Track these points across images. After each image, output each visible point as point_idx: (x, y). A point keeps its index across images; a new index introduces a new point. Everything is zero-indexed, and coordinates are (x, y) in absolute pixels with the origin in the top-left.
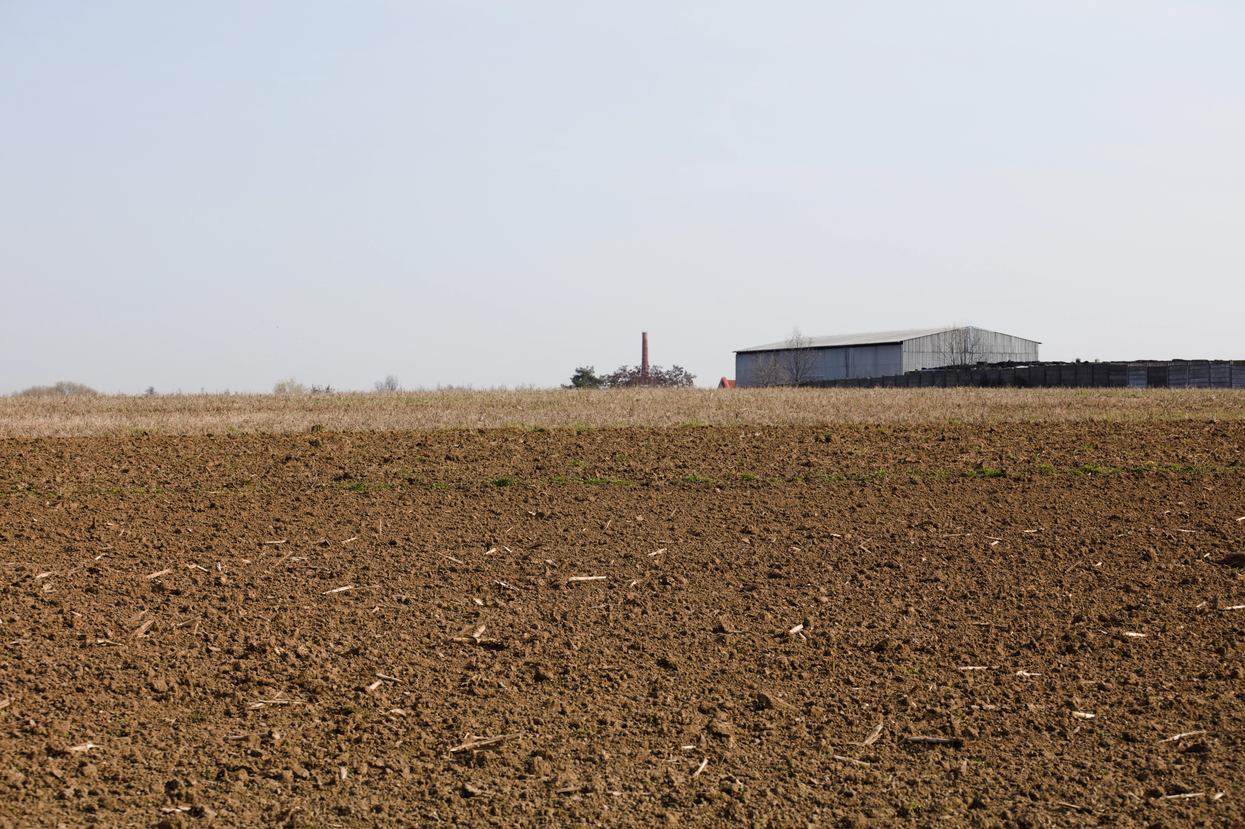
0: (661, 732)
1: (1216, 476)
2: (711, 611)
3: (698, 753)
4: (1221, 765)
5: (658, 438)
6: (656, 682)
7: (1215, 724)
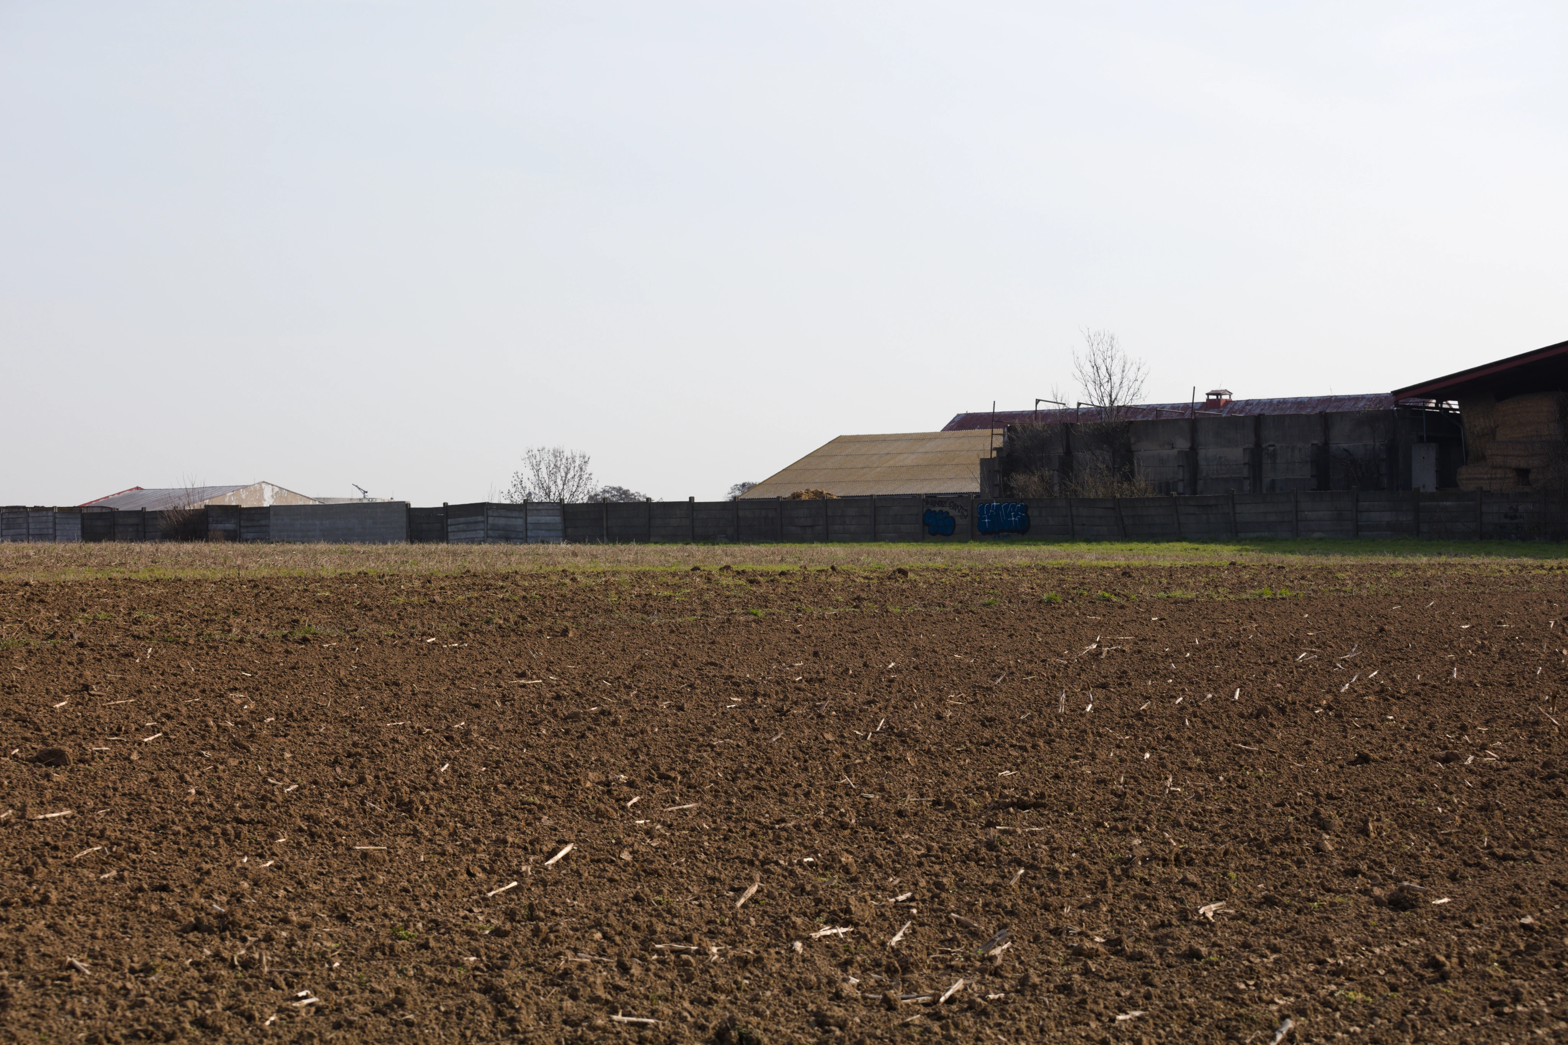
1: (30, 651)
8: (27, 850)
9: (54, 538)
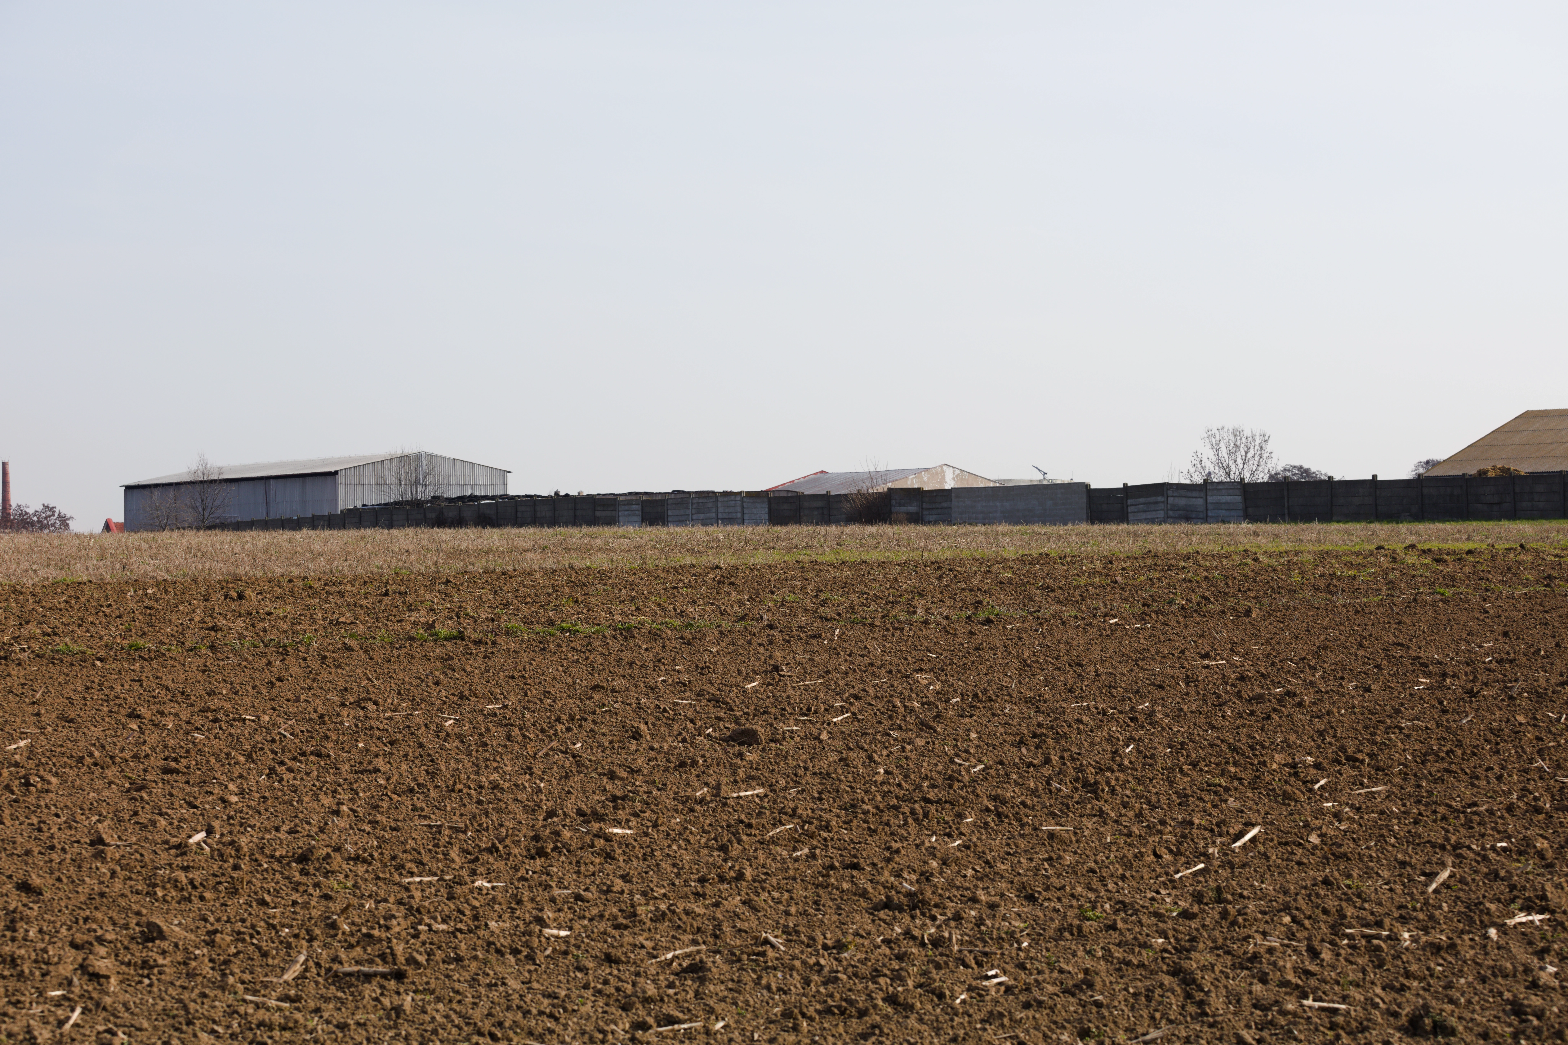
0: (21, 975)
1: (721, 633)
2: (88, 818)
3: (69, 999)
4: (723, 988)
5: (22, 597)
6: (14, 911)
7: (716, 937)
8: (722, 827)
9: (742, 522)
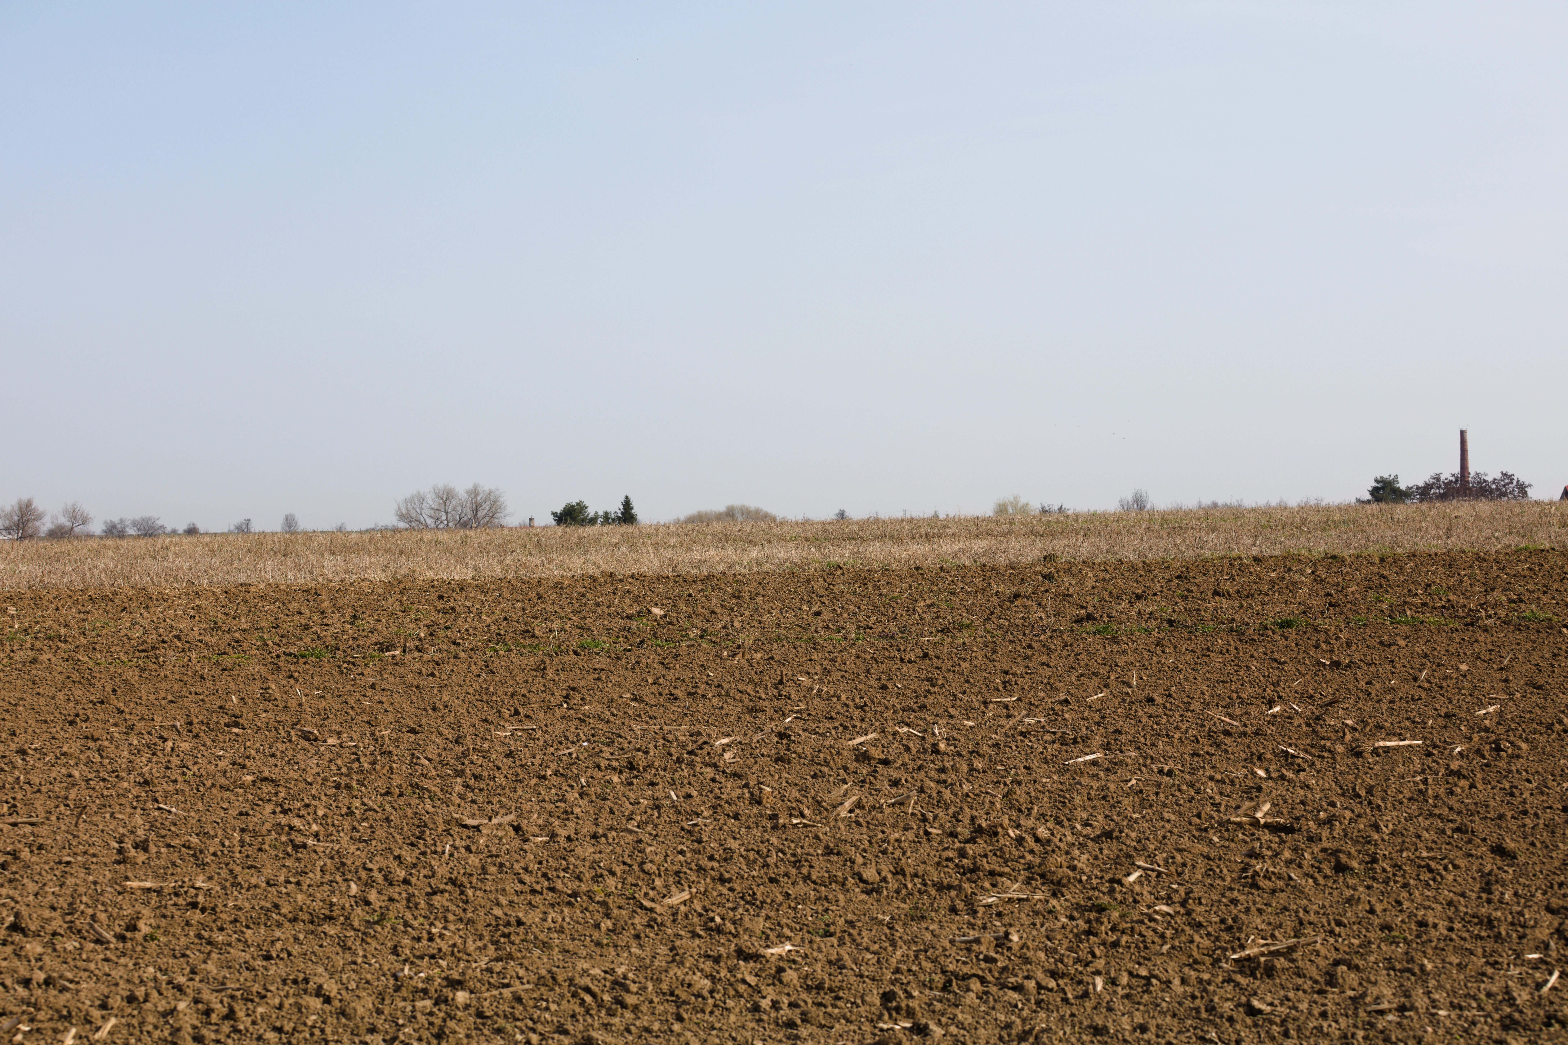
0: (1498, 937)
2: (1559, 784)
3: (1546, 963)
5: (1485, 565)
6: (1490, 874)
